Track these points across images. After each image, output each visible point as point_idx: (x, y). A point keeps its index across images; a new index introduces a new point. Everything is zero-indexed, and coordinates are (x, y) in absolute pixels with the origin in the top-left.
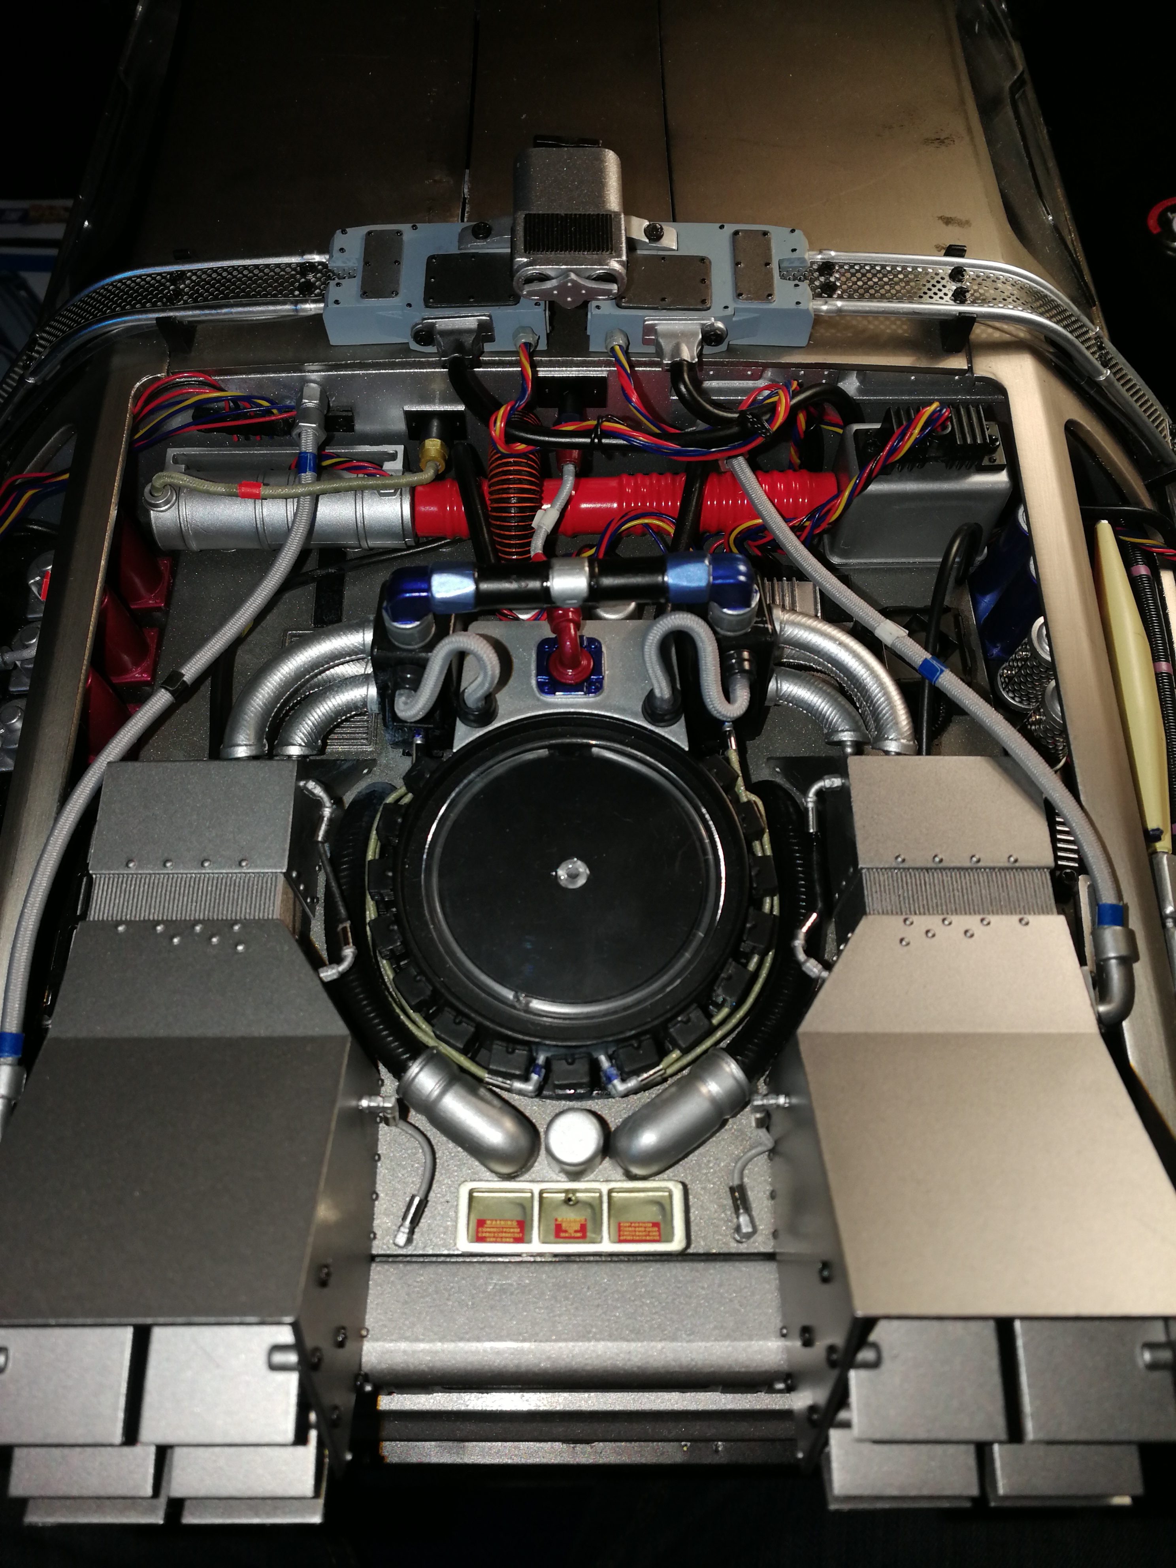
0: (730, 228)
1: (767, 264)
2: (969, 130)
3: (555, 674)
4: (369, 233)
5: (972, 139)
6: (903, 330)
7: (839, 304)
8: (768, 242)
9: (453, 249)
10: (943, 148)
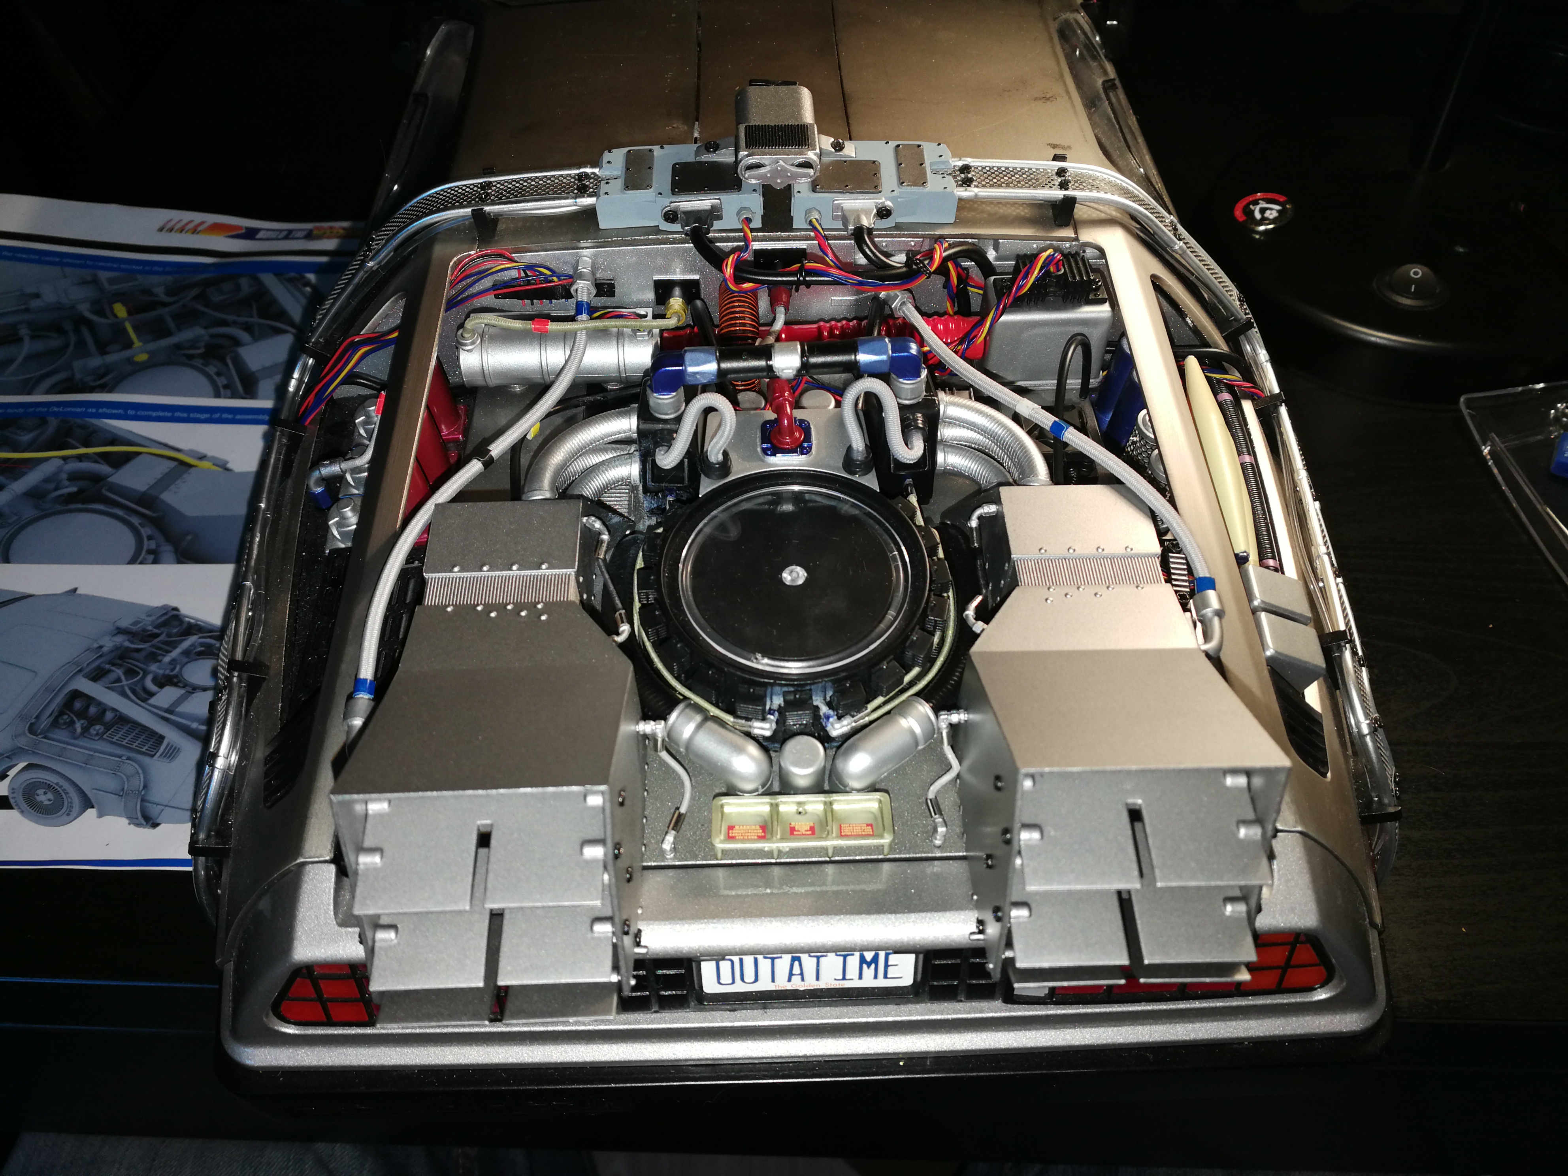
0: (893, 144)
1: (921, 164)
2: (1068, 92)
3: (775, 442)
4: (629, 151)
5: (1070, 98)
6: (1025, 212)
7: (976, 190)
8: (922, 151)
9: (691, 159)
10: (1049, 102)
